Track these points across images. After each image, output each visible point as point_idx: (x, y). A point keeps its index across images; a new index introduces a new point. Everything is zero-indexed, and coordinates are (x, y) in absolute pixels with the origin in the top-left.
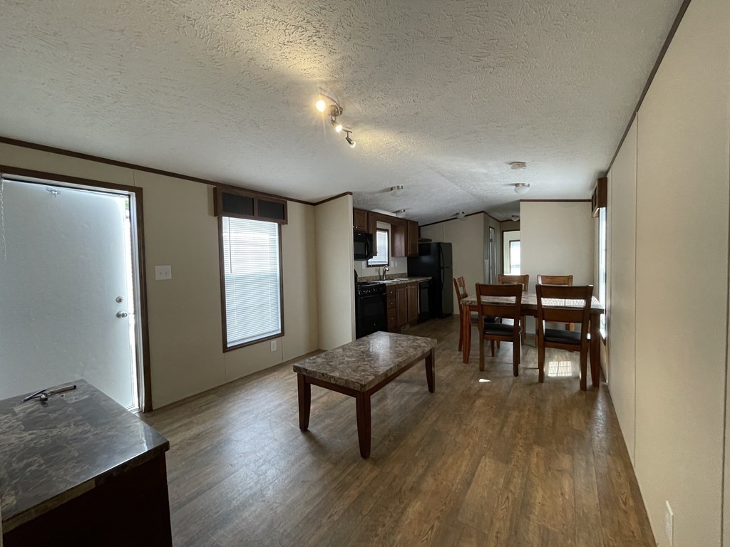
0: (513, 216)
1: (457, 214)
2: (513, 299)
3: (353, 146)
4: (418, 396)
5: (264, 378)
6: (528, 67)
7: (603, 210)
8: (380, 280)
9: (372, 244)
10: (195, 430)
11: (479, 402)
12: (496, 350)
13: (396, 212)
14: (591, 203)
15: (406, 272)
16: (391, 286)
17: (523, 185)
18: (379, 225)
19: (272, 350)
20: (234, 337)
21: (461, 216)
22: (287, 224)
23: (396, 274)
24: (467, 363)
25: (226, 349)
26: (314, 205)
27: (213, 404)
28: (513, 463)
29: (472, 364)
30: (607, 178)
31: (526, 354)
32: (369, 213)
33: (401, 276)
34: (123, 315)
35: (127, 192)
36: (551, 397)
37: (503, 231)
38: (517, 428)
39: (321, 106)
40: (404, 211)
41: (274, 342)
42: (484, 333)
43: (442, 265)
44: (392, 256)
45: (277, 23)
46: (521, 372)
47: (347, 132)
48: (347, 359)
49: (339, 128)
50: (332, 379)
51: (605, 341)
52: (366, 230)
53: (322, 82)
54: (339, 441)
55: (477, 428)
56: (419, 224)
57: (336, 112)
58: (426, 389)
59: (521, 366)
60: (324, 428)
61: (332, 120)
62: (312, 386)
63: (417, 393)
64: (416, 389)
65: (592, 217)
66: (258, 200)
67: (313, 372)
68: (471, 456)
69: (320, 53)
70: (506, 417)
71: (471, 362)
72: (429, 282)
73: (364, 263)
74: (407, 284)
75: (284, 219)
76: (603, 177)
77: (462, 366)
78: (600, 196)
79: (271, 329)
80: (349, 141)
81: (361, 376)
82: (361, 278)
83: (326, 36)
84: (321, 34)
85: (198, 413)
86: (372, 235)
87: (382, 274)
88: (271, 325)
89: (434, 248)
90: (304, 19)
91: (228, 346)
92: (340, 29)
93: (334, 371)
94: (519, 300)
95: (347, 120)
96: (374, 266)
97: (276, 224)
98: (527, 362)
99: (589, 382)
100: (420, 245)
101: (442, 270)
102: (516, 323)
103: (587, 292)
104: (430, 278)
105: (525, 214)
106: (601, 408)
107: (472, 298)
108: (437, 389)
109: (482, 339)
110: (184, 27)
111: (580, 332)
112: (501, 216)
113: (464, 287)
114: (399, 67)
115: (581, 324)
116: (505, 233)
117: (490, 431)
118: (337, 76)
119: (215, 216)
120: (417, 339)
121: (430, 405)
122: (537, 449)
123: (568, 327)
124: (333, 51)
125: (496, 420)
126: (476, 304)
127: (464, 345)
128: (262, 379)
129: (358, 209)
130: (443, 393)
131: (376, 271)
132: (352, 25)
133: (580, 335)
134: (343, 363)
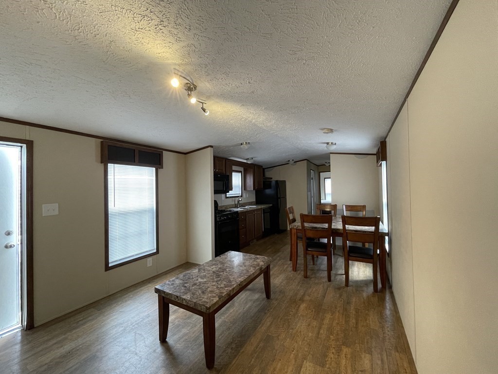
0: (326, 163)
1: (289, 161)
2: (326, 226)
3: (207, 114)
4: (258, 303)
5: (139, 290)
6: (331, 61)
7: (384, 163)
8: (235, 208)
9: (228, 183)
10: (67, 347)
11: (303, 306)
12: (315, 259)
14: (376, 156)
15: (255, 200)
16: (242, 213)
17: (332, 143)
18: (234, 168)
19: (148, 265)
20: (116, 257)
21: (292, 162)
22: (162, 168)
23: (247, 203)
24: (296, 271)
25: (107, 268)
26: (185, 154)
27: (90, 318)
28: (327, 366)
29: (299, 272)
30: (386, 142)
31: (336, 263)
32: (226, 160)
34: (11, 247)
35: (20, 144)
36: (354, 300)
37: (320, 172)
38: (330, 330)
39: (175, 83)
40: (252, 158)
41: (150, 259)
42: (307, 250)
43: (279, 196)
44: (244, 190)
45: (124, 11)
46: (332, 278)
47: (202, 103)
48: (200, 280)
49: (193, 100)
50: (184, 301)
51: (388, 254)
52: (224, 172)
53: (175, 64)
54: (191, 351)
55: (301, 331)
56: (263, 167)
57: (190, 88)
58: (264, 296)
59: (333, 272)
60: (180, 338)
61: (188, 94)
62: (170, 305)
63: (257, 299)
64: (257, 296)
65: (377, 166)
66: (139, 151)
67: (170, 294)
68: (296, 361)
69: (169, 40)
70: (323, 320)
71: (298, 270)
72: (270, 208)
73: (223, 195)
74: (254, 211)
75: (160, 165)
76: (383, 140)
77: (291, 274)
78: (381, 152)
79: (148, 249)
80: (204, 110)
81: (207, 298)
82: (221, 207)
83: (170, 26)
84: (165, 23)
85: (75, 328)
86: (228, 176)
87: (237, 203)
88: (148, 245)
89: (273, 183)
90: (147, 9)
91: (110, 265)
92: (180, 21)
93: (186, 294)
94: (330, 225)
95: (200, 95)
96: (230, 197)
97: (154, 169)
98: (337, 269)
99: (380, 286)
100: (264, 182)
101: (279, 200)
102: (329, 241)
103: (375, 221)
104: (271, 205)
105: (334, 161)
106: (388, 308)
107: (298, 224)
108: (272, 296)
109: (306, 254)
110: (43, 9)
111: (372, 248)
112: (318, 162)
113: (293, 213)
114: (234, 56)
115: (372, 244)
116: (321, 173)
117: (310, 334)
118: (187, 60)
119: (101, 163)
120: (257, 258)
121: (266, 311)
122: (345, 350)
123: (364, 245)
124: (178, 39)
125: (315, 323)
126: (301, 228)
127: (293, 257)
128: (137, 291)
129: (218, 157)
130: (277, 300)
132: (189, 17)
133: (372, 251)
134: (195, 284)
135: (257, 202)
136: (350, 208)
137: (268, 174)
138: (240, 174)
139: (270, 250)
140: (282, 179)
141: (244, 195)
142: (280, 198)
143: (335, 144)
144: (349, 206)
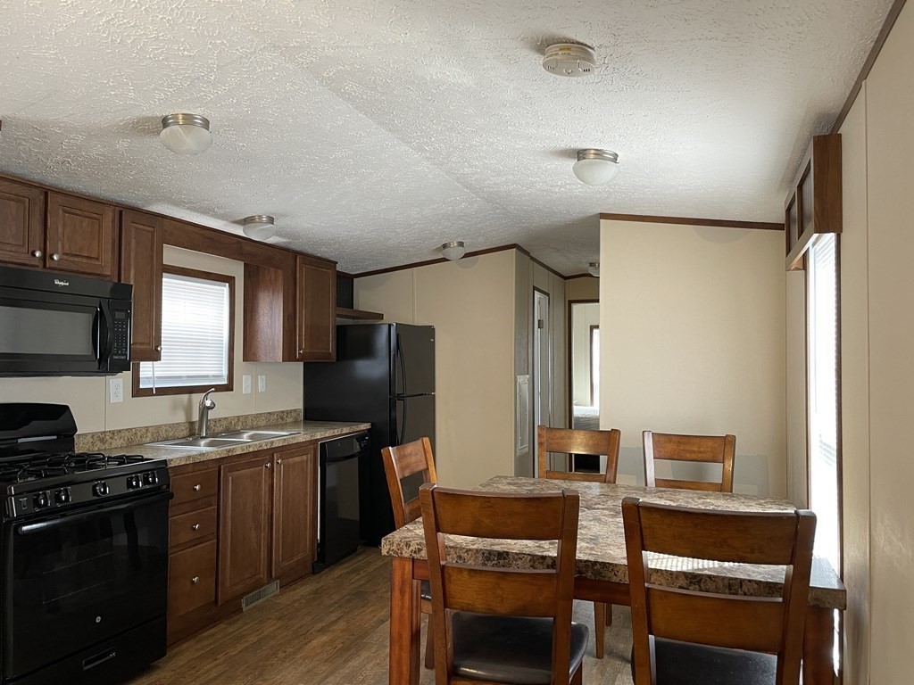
1: (445, 246)
13: (245, 222)
15: (300, 406)
17: (599, 154)
21: (455, 253)
33: (278, 420)
40: (271, 220)
72: (360, 437)
87: (196, 418)
101: (399, 404)
104: (365, 426)
116: (575, 307)
131: (175, 407)
135: (313, 414)
136: (670, 447)
137: (367, 298)
138: (225, 289)
139: (324, 638)
140: (420, 321)
141: (244, 382)
142: (401, 397)
143: (615, 158)
144: (669, 437)
